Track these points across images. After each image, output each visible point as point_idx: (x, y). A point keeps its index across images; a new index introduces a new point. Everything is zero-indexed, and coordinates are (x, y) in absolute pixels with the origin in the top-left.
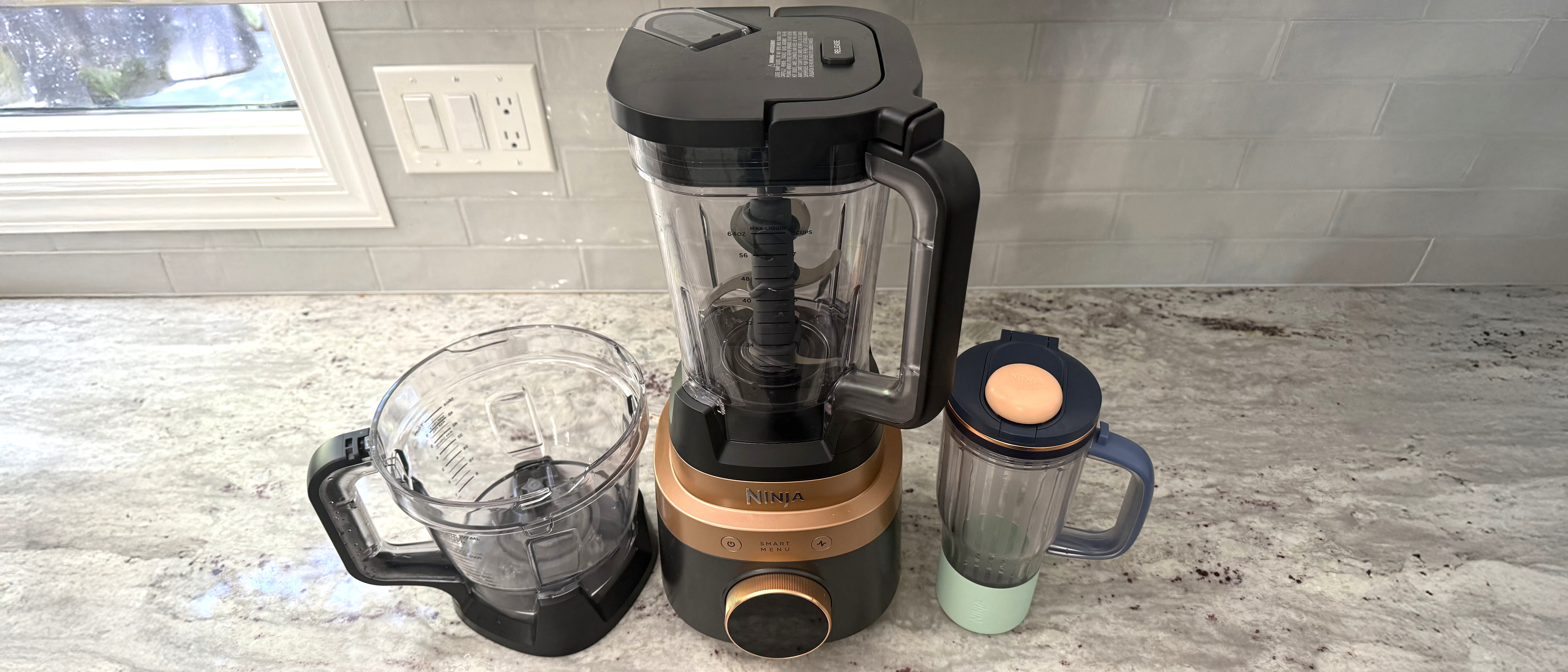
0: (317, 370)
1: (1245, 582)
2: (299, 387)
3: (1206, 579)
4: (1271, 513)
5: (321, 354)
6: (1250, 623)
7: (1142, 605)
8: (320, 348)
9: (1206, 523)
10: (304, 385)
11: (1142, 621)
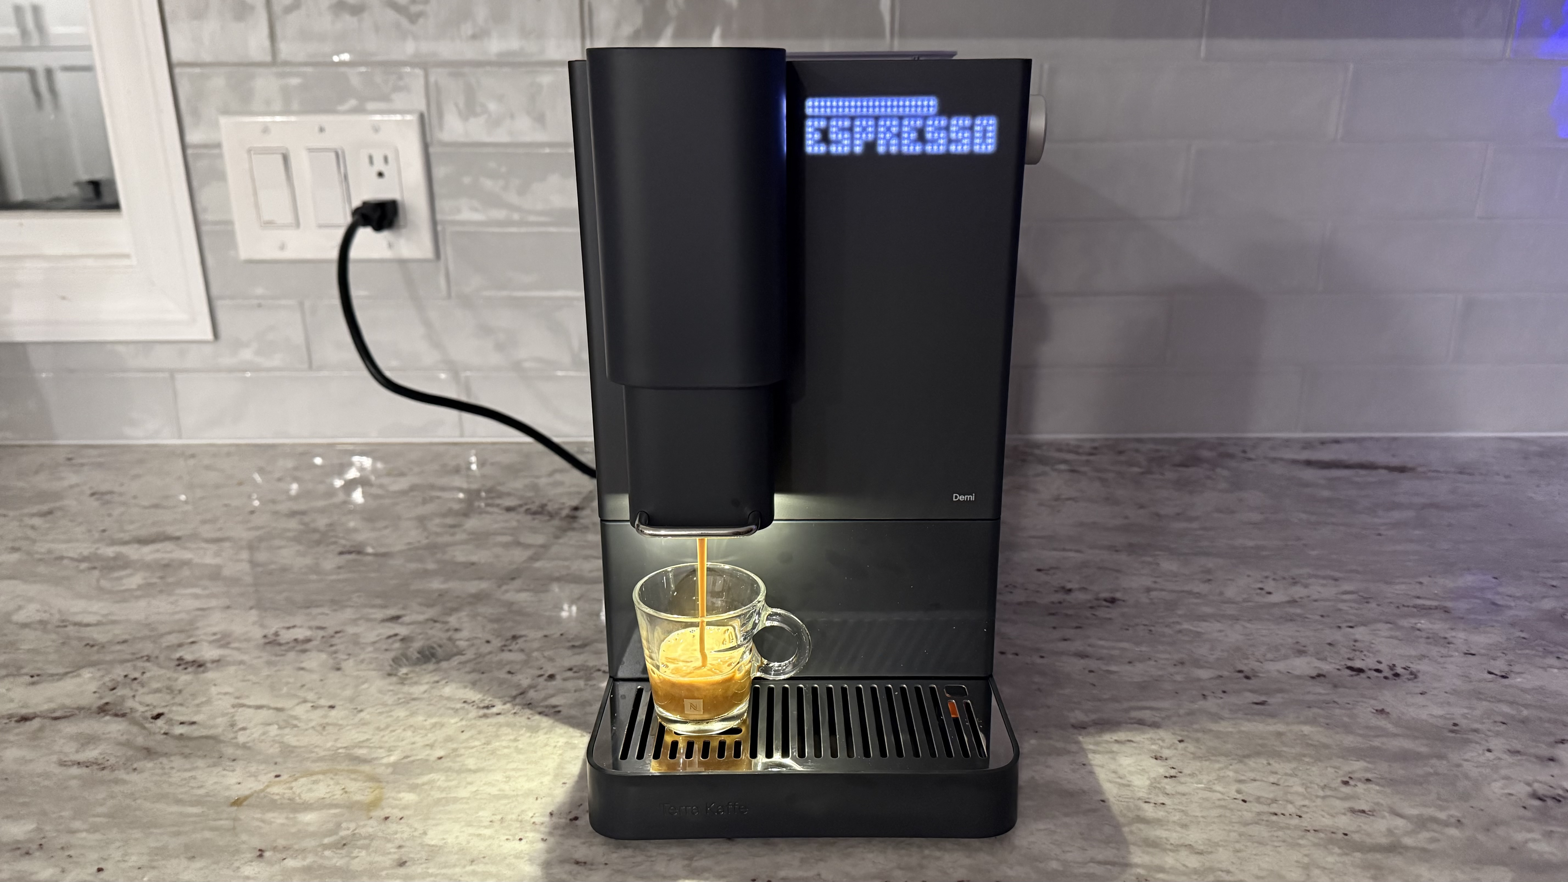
0: (66, 502)
1: (1421, 677)
2: (33, 515)
3: (1362, 675)
4: (1443, 615)
5: (78, 489)
6: (1441, 717)
7: (1271, 700)
8: (78, 485)
9: (1351, 624)
10: (41, 514)
11: (1272, 715)
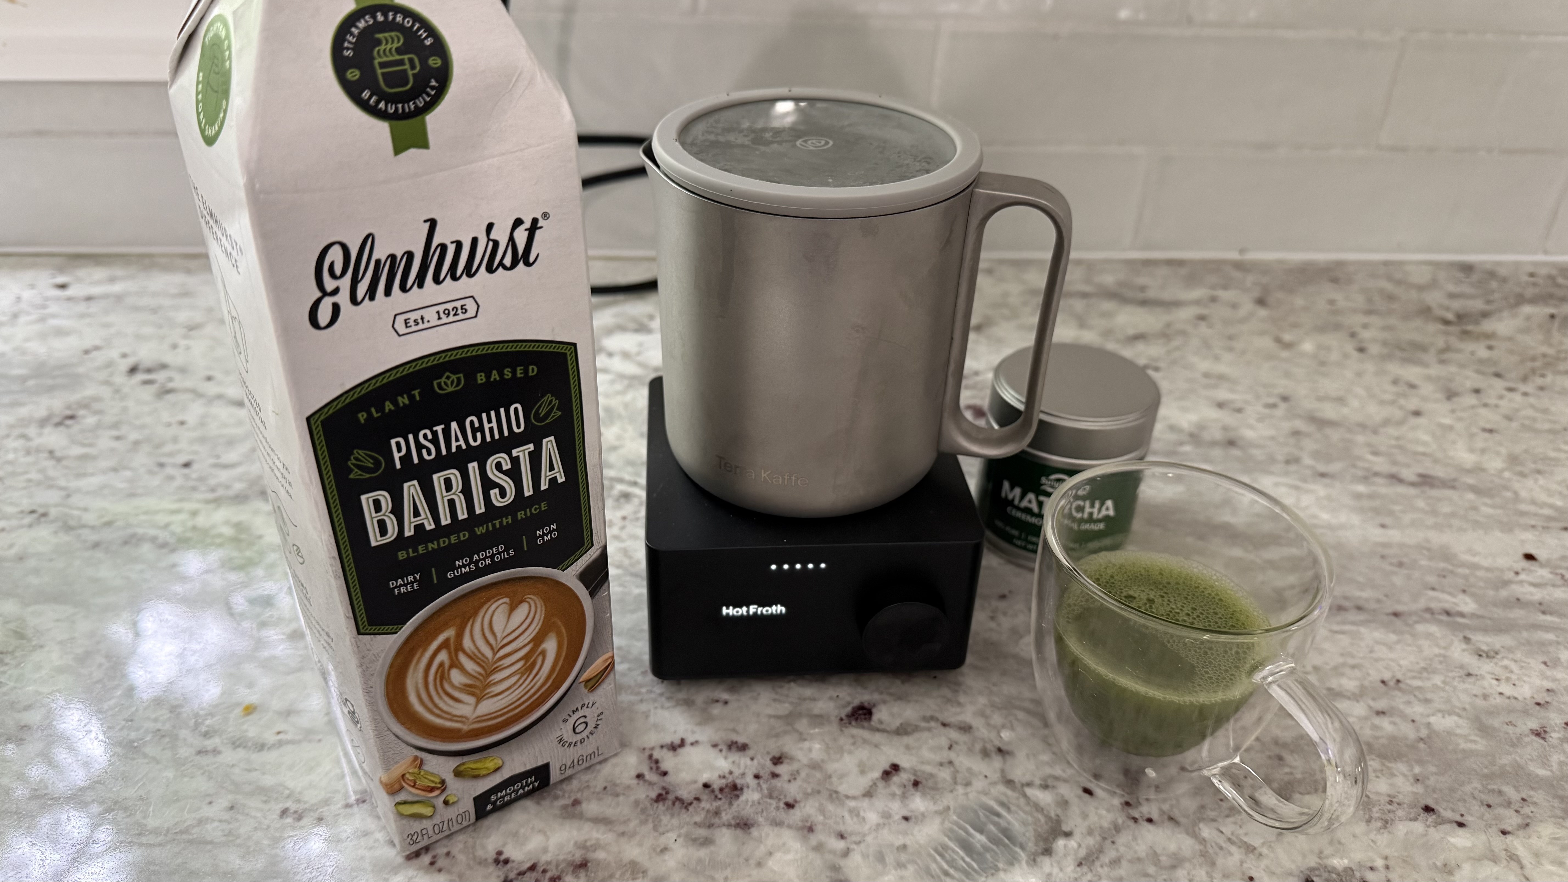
0: (90, 390)
2: (43, 422)
5: (99, 358)
8: (97, 348)
10: (57, 420)
